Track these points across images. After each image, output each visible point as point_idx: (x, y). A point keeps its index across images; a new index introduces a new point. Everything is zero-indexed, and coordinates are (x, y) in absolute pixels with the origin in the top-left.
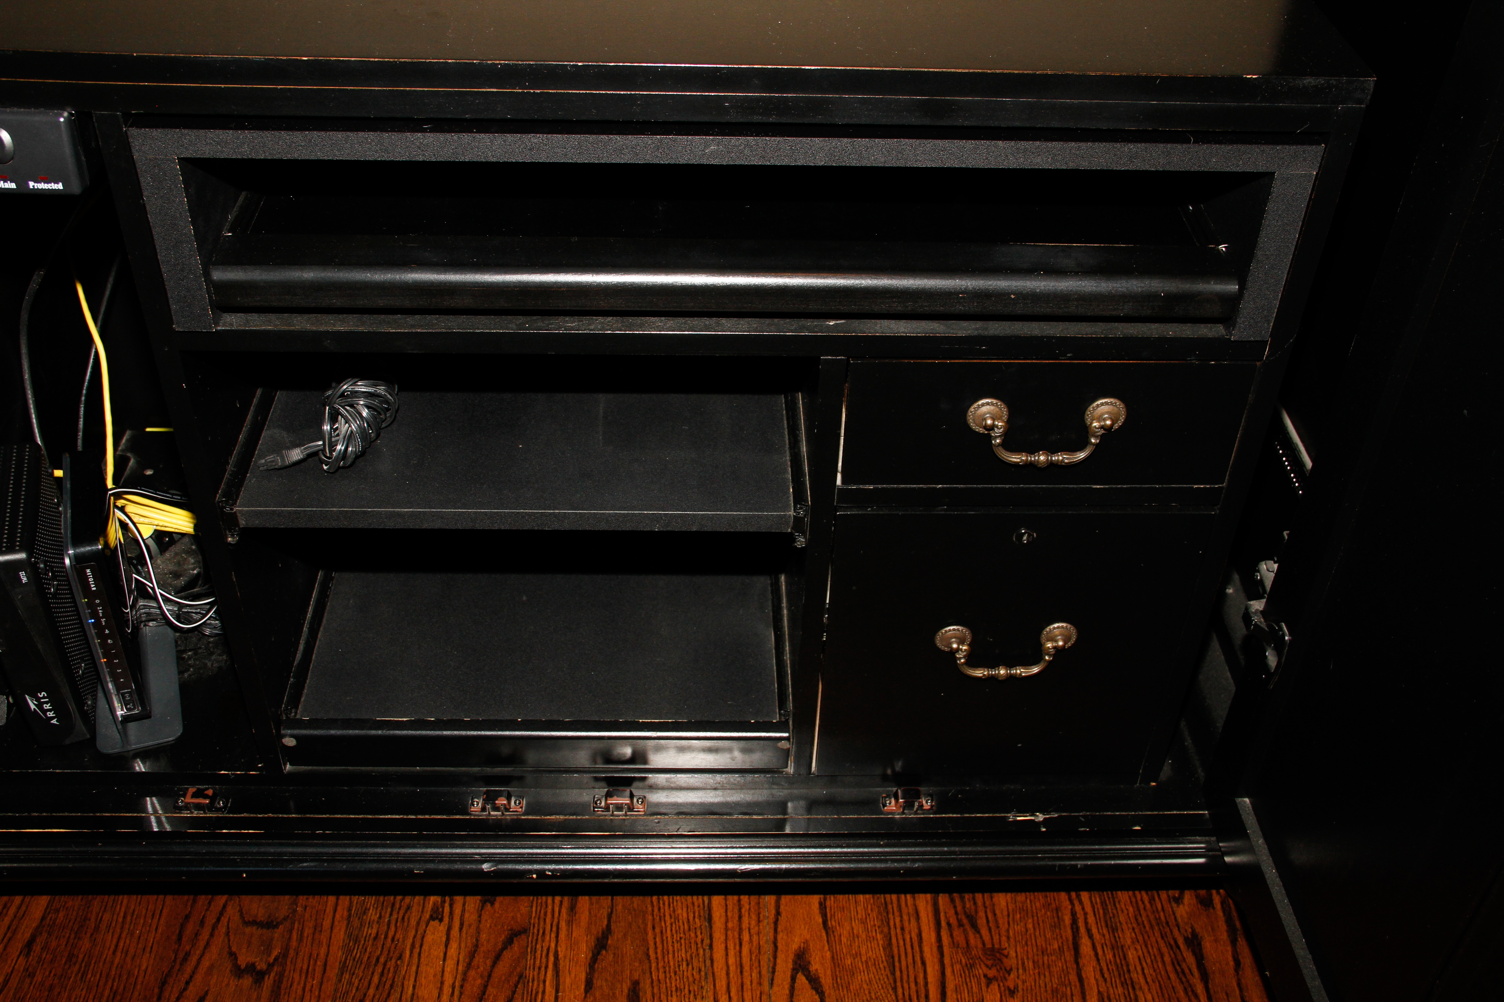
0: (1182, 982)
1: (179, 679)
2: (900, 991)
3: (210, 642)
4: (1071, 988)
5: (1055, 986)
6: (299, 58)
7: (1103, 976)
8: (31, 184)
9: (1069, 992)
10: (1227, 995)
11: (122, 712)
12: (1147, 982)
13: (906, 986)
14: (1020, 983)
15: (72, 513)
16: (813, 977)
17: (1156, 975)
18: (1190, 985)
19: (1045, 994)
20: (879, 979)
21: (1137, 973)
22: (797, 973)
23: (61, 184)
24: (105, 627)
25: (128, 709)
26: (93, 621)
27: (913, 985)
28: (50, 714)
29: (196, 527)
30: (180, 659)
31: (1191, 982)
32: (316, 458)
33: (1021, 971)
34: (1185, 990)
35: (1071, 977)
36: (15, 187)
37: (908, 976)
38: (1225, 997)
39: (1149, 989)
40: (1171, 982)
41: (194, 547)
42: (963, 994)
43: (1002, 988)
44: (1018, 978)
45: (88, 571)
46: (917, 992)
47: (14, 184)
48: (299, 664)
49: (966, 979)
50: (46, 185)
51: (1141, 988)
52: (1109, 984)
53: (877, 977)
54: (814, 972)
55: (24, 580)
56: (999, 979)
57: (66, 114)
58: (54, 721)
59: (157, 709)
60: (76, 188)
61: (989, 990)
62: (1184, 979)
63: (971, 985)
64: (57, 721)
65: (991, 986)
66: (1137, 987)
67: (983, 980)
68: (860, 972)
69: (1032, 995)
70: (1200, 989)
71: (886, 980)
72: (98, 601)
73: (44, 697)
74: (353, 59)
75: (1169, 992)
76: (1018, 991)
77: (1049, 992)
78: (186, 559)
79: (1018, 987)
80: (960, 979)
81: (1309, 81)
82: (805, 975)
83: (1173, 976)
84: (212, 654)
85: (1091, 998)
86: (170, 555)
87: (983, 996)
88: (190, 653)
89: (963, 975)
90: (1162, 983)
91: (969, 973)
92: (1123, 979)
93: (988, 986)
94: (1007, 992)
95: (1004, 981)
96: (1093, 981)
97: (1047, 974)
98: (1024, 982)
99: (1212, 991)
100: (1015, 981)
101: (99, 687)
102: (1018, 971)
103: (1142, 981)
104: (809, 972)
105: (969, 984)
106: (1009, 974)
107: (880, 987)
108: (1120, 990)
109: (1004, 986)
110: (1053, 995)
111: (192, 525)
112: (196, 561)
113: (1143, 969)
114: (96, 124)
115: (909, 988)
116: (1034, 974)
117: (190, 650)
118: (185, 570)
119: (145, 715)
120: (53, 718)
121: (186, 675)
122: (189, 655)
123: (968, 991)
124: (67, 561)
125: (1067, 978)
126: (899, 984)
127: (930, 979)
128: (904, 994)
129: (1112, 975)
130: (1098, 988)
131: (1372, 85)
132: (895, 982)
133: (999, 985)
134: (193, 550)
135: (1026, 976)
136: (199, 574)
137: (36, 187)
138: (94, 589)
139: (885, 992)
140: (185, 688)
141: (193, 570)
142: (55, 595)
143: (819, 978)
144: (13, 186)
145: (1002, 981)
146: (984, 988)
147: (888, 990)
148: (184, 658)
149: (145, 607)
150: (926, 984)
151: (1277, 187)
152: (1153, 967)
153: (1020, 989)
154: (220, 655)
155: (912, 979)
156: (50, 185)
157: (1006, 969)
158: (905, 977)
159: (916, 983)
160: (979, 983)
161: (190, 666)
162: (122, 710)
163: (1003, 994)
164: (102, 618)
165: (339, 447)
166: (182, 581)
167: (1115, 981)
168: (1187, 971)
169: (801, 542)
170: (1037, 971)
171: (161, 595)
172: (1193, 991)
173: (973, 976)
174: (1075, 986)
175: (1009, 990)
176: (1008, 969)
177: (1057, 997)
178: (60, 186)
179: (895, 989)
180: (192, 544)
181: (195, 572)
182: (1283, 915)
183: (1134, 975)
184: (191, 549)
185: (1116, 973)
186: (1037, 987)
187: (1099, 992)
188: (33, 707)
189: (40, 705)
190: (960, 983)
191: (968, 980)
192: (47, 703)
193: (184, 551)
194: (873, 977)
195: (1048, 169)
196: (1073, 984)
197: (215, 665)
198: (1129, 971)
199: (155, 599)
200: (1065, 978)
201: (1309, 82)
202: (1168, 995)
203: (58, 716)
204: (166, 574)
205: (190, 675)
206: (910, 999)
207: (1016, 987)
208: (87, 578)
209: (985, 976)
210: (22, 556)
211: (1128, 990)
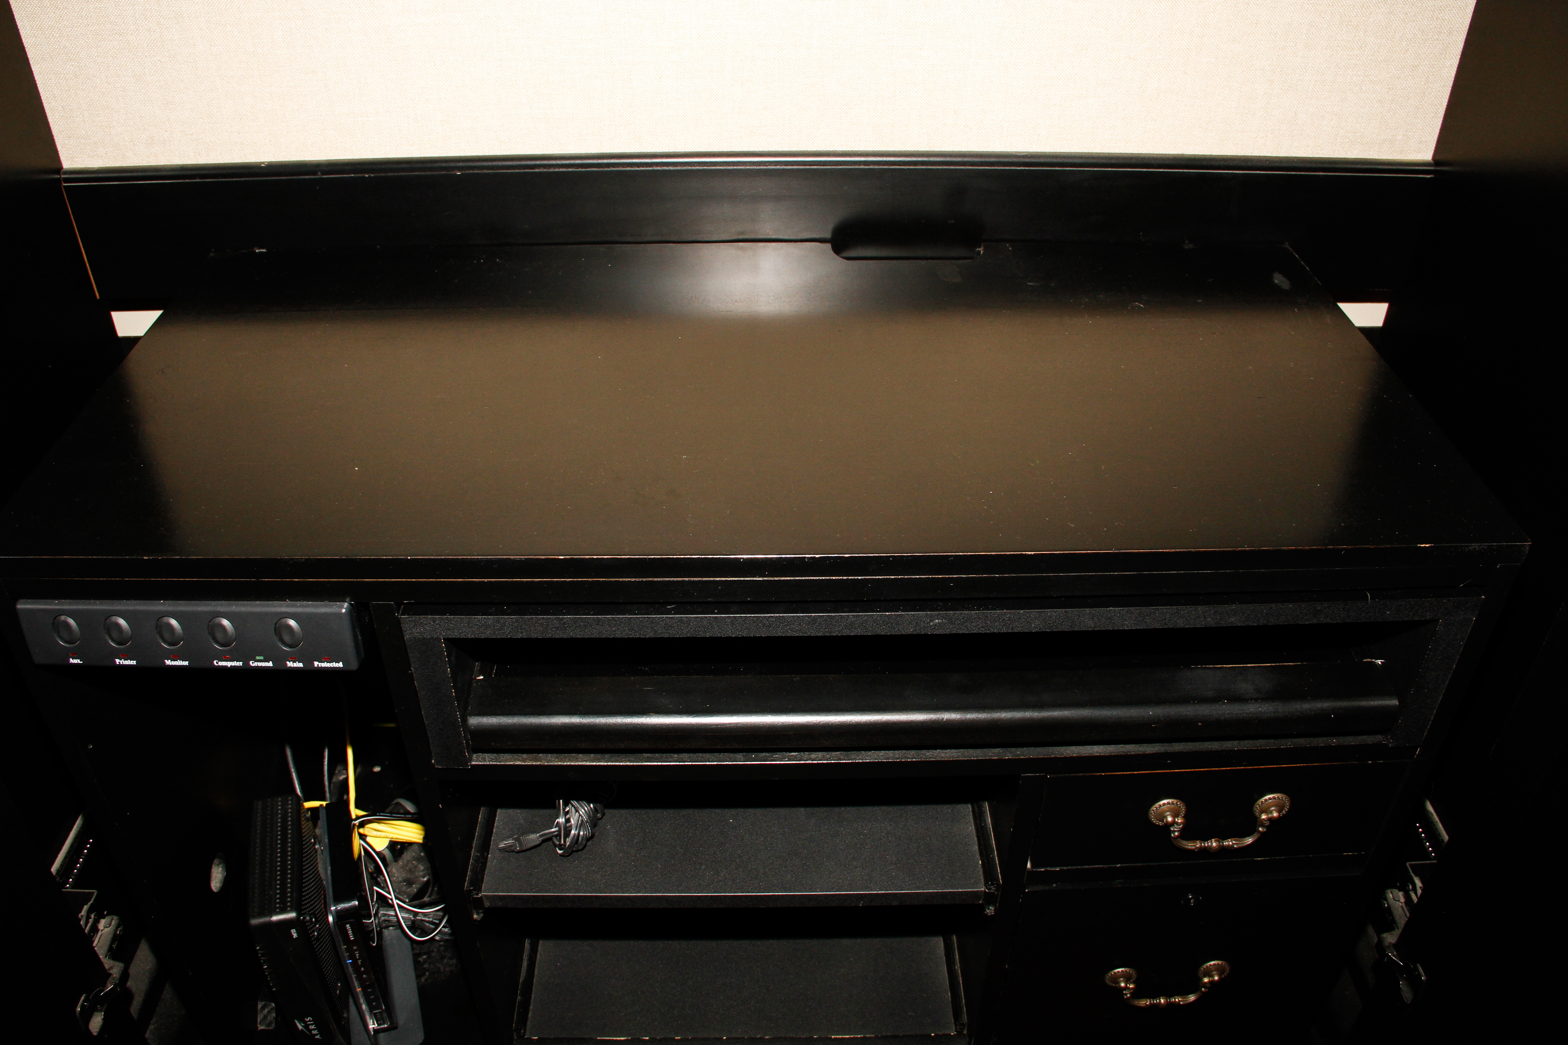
1: (418, 984)
3: (440, 945)
6: (556, 557)
8: (316, 664)
11: (373, 1026)
15: (332, 870)
23: (341, 663)
24: (361, 966)
25: (379, 1025)
26: (350, 961)
28: (315, 1032)
29: (424, 838)
30: (417, 963)
32: (550, 843)
36: (302, 666)
41: (422, 854)
45: (348, 926)
47: (302, 664)
48: (524, 981)
50: (328, 664)
55: (295, 935)
57: (346, 605)
58: (318, 1037)
59: (402, 1017)
60: (354, 666)
64: (320, 1036)
72: (355, 948)
73: (310, 1021)
74: (606, 557)
78: (416, 866)
84: (443, 958)
86: (403, 863)
88: (424, 957)
101: (351, 1000)
111: (422, 837)
112: (425, 868)
114: (372, 612)
117: (425, 954)
118: (417, 877)
119: (393, 1027)
120: (316, 1035)
121: (423, 980)
122: (424, 959)
124: (331, 919)
131: (1527, 549)
134: (422, 857)
136: (428, 881)
137: (320, 666)
138: (353, 938)
140: (422, 991)
141: (424, 877)
142: (318, 939)
144: (301, 665)
148: (420, 961)
149: (384, 915)
151: (1440, 631)
154: (451, 958)
156: (332, 664)
161: (425, 970)
162: (374, 1024)
164: (359, 959)
165: (573, 832)
166: (415, 889)
169: (990, 910)
171: (397, 904)
178: (341, 665)
180: (421, 852)
181: (425, 879)
184: (420, 855)
188: (300, 1027)
189: (306, 1026)
192: (312, 1024)
193: (414, 858)
197: (447, 969)
199: (392, 906)
203: (320, 1033)
204: (401, 882)
205: (426, 980)
208: (347, 931)
210: (293, 915)
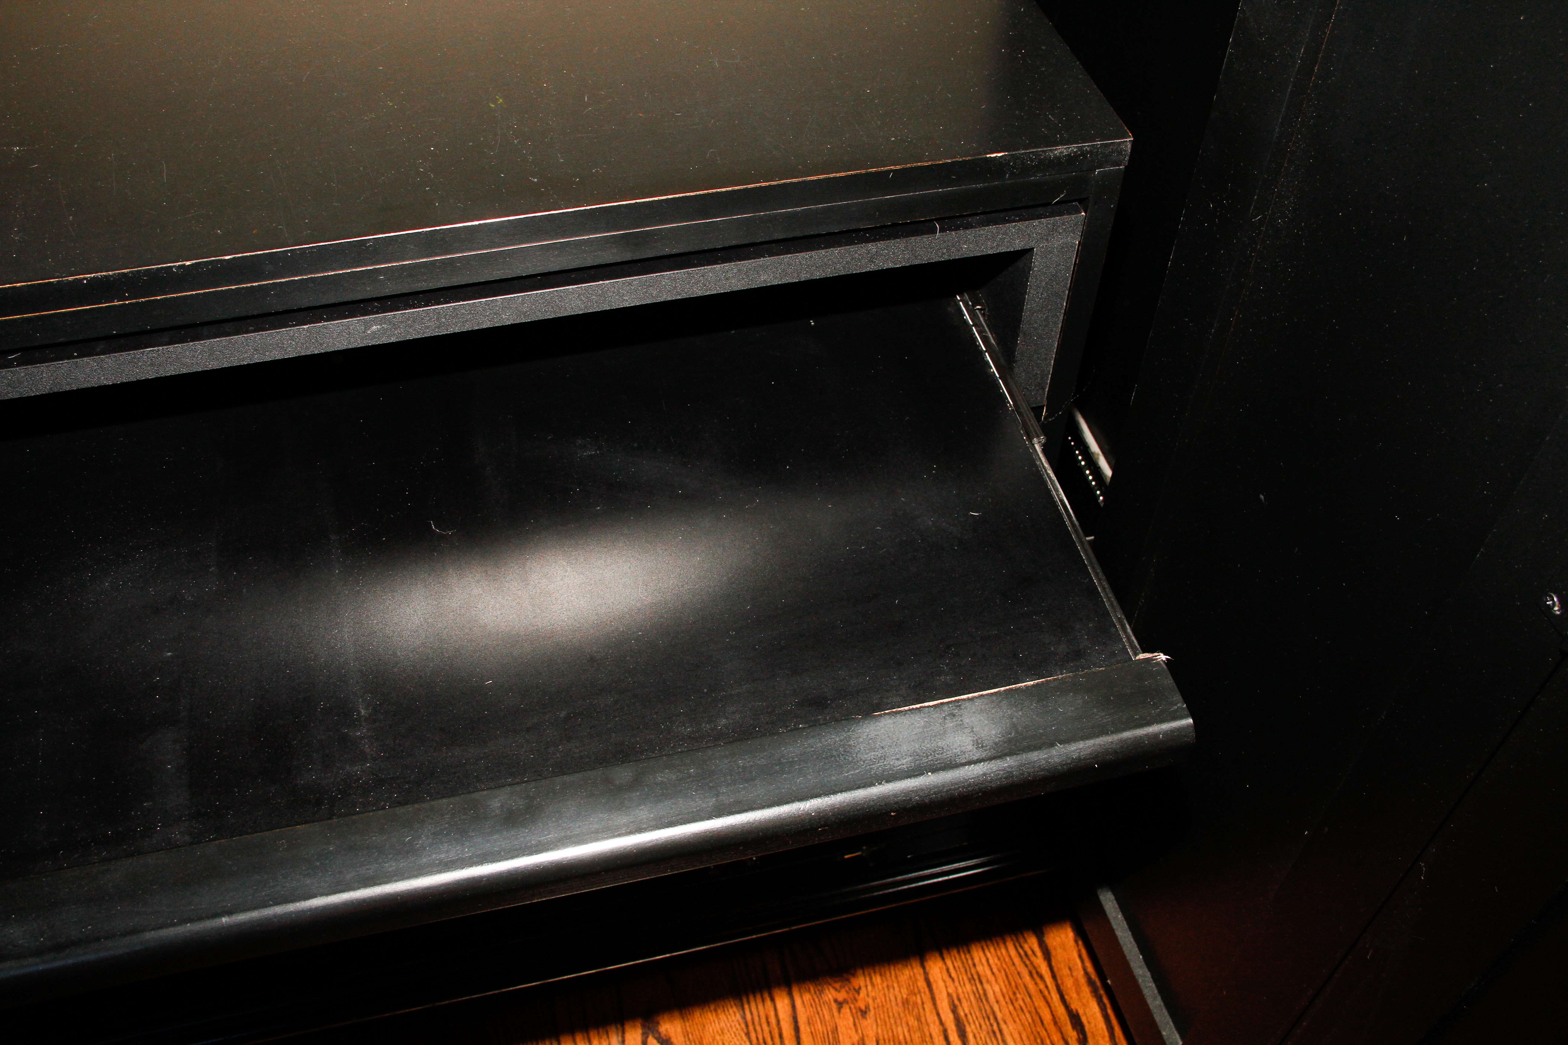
0: (1026, 966)
2: (753, 1035)
4: (921, 997)
5: (905, 996)
7: (950, 976)
9: (919, 1001)
10: (1070, 969)
12: (993, 973)
13: (758, 1028)
14: (871, 1001)
16: (664, 1038)
17: (1001, 964)
18: (1034, 967)
19: (896, 1007)
20: (731, 1026)
21: (983, 965)
22: (647, 1037)
27: (765, 1026)
31: (1035, 963)
33: (870, 988)
34: (1031, 973)
35: (919, 984)
37: (759, 1016)
38: (1069, 972)
39: (996, 980)
40: (1016, 969)
42: (815, 1025)
43: (854, 1011)
44: (868, 996)
46: (770, 1032)
49: (816, 1009)
51: (988, 981)
52: (957, 983)
53: (728, 1025)
54: (664, 1032)
56: (850, 1002)
61: (842, 1016)
62: (1028, 962)
63: (823, 1013)
65: (843, 1010)
66: (984, 981)
67: (834, 1006)
68: (711, 1023)
69: (884, 1012)
70: (1044, 969)
71: (738, 1026)
75: (1016, 979)
76: (869, 1010)
77: (900, 1005)
79: (869, 1006)
80: (811, 1009)
81: (1061, 150)
82: (656, 1038)
83: (1017, 960)
85: (942, 1003)
87: (836, 1024)
89: (813, 1004)
90: (1007, 970)
91: (819, 1001)
92: (969, 975)
93: (839, 1011)
94: (859, 1014)
95: (854, 1002)
96: (941, 984)
97: (896, 985)
98: (874, 999)
99: (1055, 969)
100: (865, 1001)
102: (867, 989)
103: (988, 972)
104: (660, 1034)
105: (821, 1012)
106: (859, 994)
107: (733, 1035)
108: (968, 986)
109: (855, 1008)
110: (904, 1007)
113: (987, 960)
115: (762, 1030)
116: (883, 988)
123: (820, 1020)
125: (915, 986)
126: (751, 1028)
127: (781, 1015)
128: (757, 1038)
129: (959, 972)
130: (947, 990)
131: (1129, 146)
132: (747, 1026)
133: (850, 1008)
135: (875, 992)
139: (738, 1040)
143: (670, 1038)
145: (852, 1003)
146: (836, 1014)
147: (741, 1037)
150: (778, 1021)
151: (1037, 262)
152: (997, 956)
153: (871, 1008)
155: (763, 1020)
157: (854, 989)
158: (756, 1019)
159: (768, 1023)
160: (831, 1010)
163: (855, 1017)
167: (963, 978)
168: (1030, 952)
170: (885, 985)
172: (1037, 972)
173: (824, 1003)
174: (925, 992)
175: (861, 1011)
176: (857, 988)
177: (908, 1009)
179: (748, 1034)
182: (1119, 933)
183: (980, 968)
185: (963, 970)
186: (888, 1003)
187: (949, 995)
190: (812, 1013)
191: (819, 1009)
194: (724, 1026)
195: (778, 285)
196: (922, 990)
198: (974, 965)
200: (913, 986)
201: (1061, 152)
202: (1015, 982)
206: (765, 1042)
207: (867, 1007)
209: (836, 1001)
211: (976, 985)
